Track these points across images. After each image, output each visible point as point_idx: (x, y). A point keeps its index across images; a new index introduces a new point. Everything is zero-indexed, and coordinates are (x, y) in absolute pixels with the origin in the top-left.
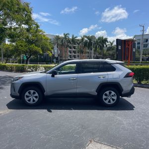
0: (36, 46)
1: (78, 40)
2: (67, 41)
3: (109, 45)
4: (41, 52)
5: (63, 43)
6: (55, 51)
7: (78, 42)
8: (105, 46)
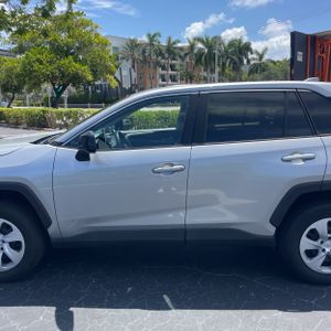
0: (76, 61)
1: (181, 49)
2: (155, 51)
3: (254, 59)
4: (90, 78)
5: (145, 57)
6: (125, 73)
7: (182, 54)
8: (245, 61)
